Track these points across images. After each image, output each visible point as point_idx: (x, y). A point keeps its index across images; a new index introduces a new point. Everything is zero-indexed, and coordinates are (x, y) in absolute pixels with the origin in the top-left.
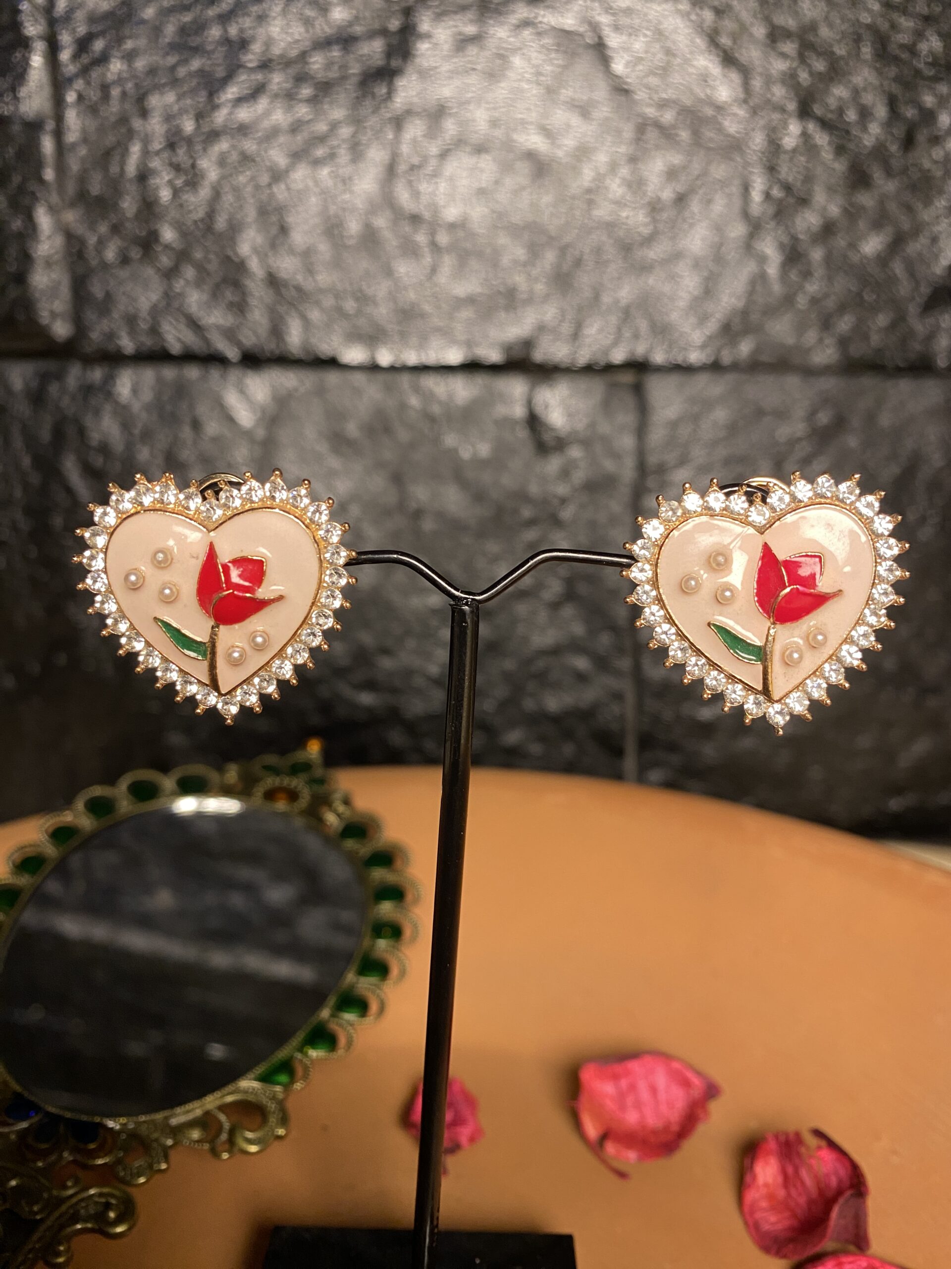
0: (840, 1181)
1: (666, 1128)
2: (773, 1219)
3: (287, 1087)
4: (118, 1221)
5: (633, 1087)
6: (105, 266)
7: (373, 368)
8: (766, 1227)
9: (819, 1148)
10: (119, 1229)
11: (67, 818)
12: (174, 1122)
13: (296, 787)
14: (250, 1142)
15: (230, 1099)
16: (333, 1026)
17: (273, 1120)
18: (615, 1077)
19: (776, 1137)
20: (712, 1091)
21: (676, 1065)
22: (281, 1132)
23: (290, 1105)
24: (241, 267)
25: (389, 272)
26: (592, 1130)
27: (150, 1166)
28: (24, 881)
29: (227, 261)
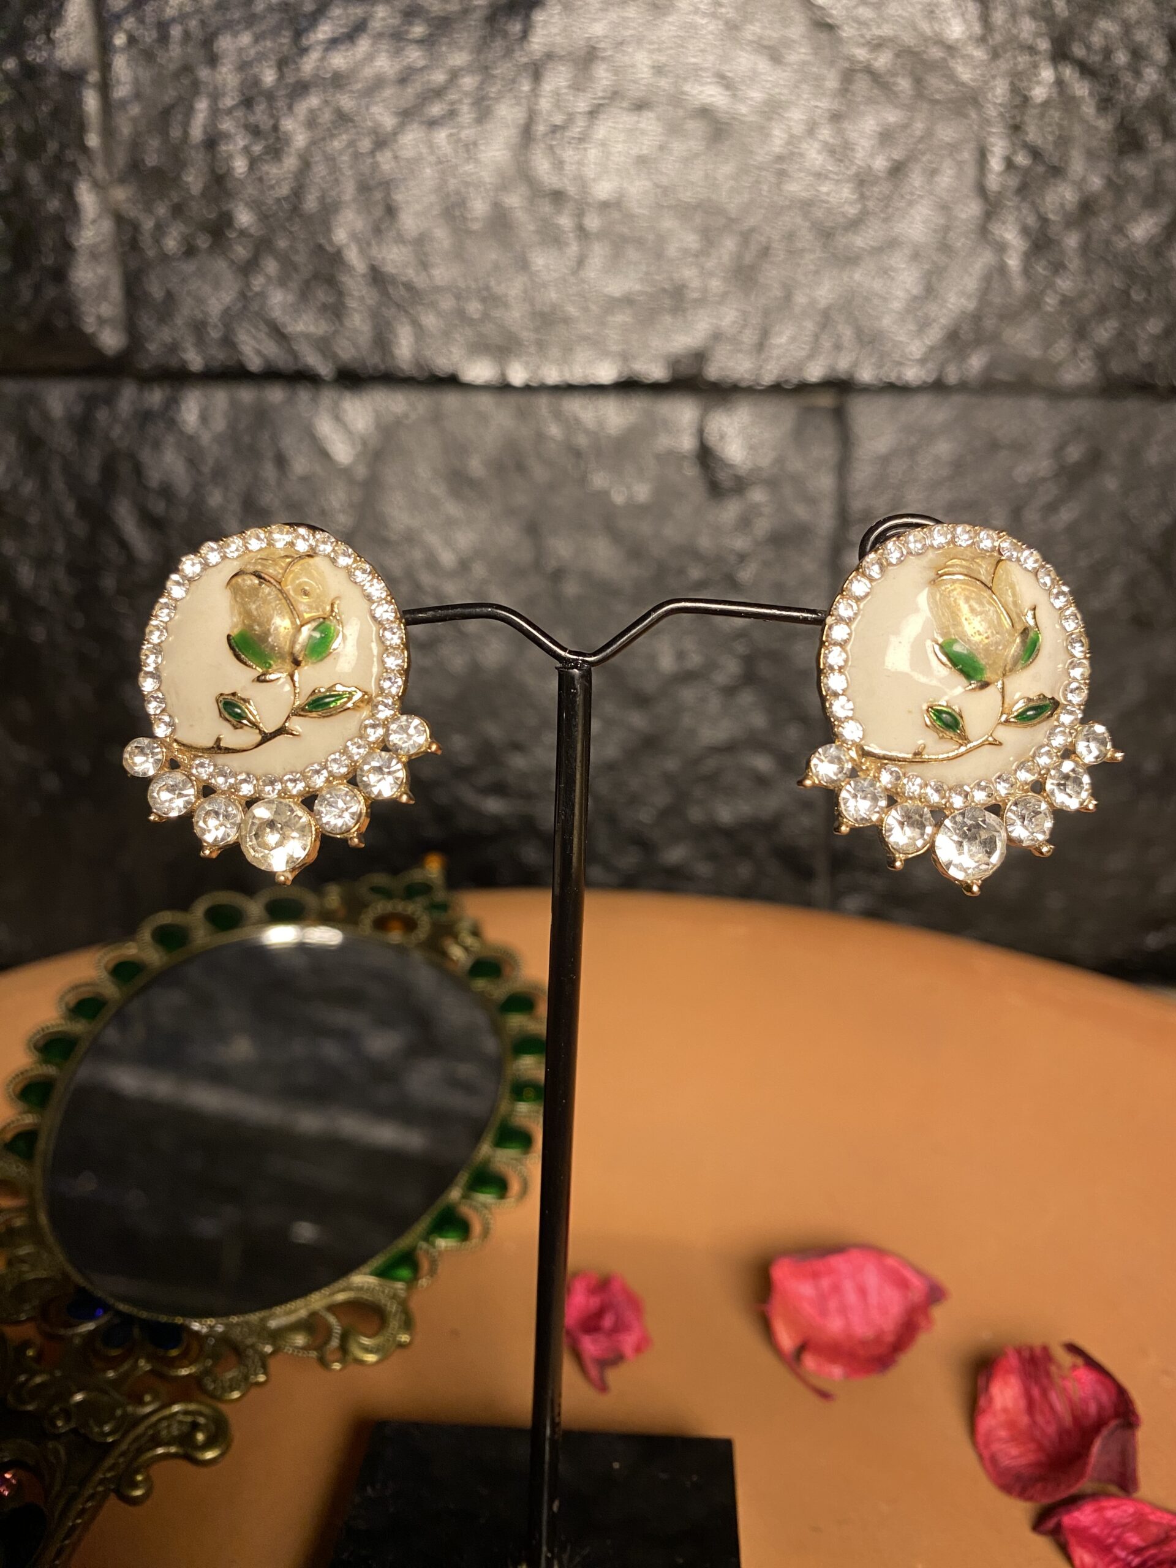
0: (1101, 1407)
1: (878, 1339)
2: (1014, 1452)
3: (411, 1283)
4: (207, 1445)
5: (836, 1289)
6: (165, 258)
7: (504, 388)
8: (1005, 1462)
9: (1074, 1367)
10: (209, 1455)
11: (130, 950)
12: (273, 1324)
13: (413, 914)
14: (368, 1350)
15: (341, 1297)
16: (465, 1210)
17: (394, 1324)
18: (815, 1276)
19: (1019, 1351)
20: (935, 1294)
21: (890, 1262)
22: (404, 1338)
23: (414, 1304)
24: (336, 258)
25: (523, 264)
26: (787, 1340)
27: (246, 1378)
28: (79, 1027)
29: (319, 250)
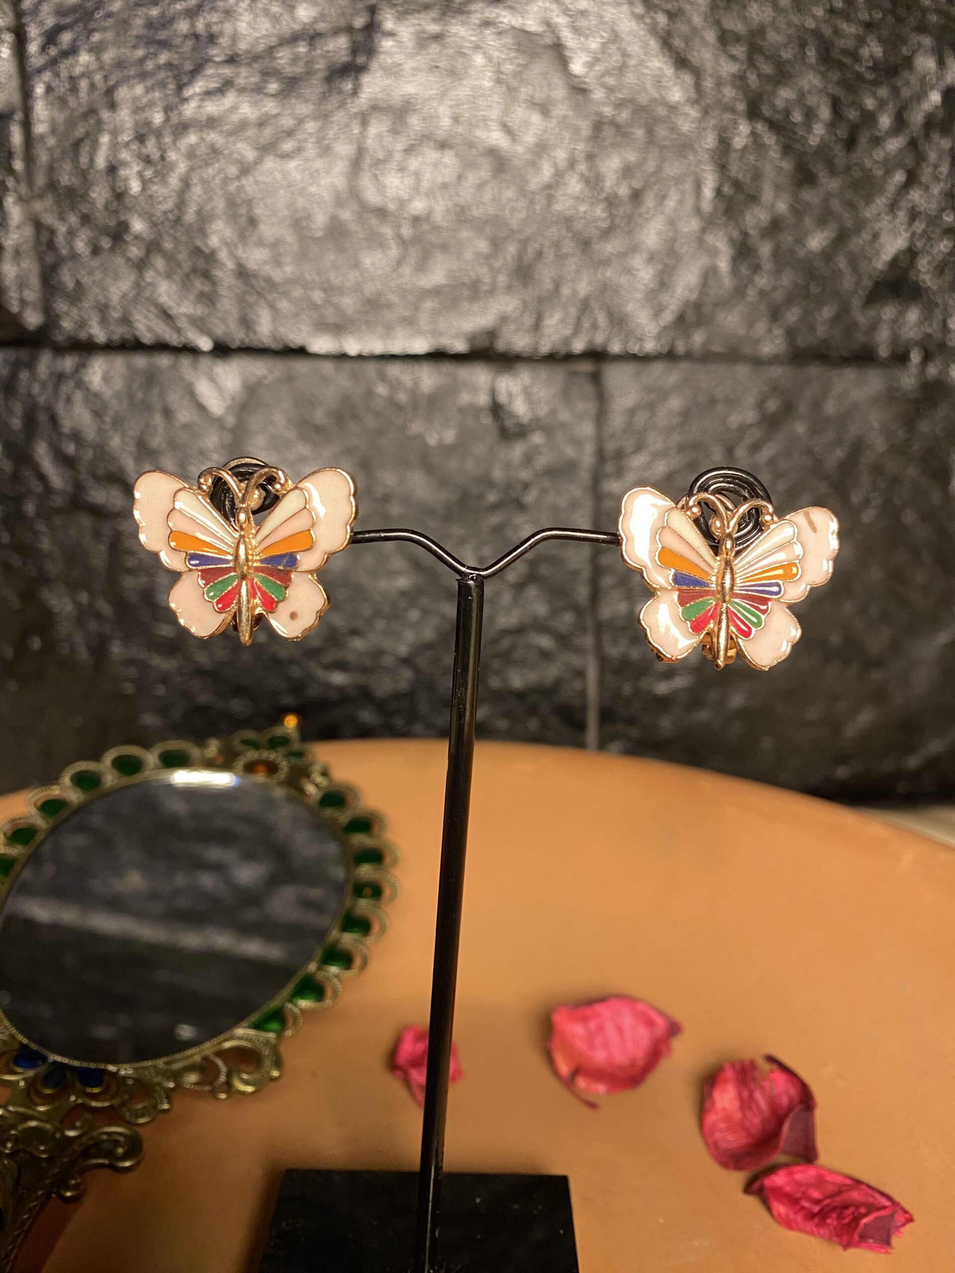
0: (791, 1099)
1: (633, 1065)
2: (730, 1137)
3: (280, 1033)
4: (124, 1158)
5: (601, 1029)
6: (75, 256)
7: (342, 357)
8: (724, 1145)
9: (772, 1071)
10: (127, 1164)
11: (55, 792)
12: (176, 1066)
13: (274, 760)
14: (247, 1083)
15: (228, 1045)
16: (320, 976)
17: (267, 1063)
18: (585, 1019)
19: (733, 1065)
20: (674, 1029)
21: (640, 1007)
22: (275, 1073)
23: (283, 1050)
24: (211, 257)
25: (356, 264)
26: (564, 1068)
27: (155, 1107)
28: (16, 851)
29: (197, 252)
